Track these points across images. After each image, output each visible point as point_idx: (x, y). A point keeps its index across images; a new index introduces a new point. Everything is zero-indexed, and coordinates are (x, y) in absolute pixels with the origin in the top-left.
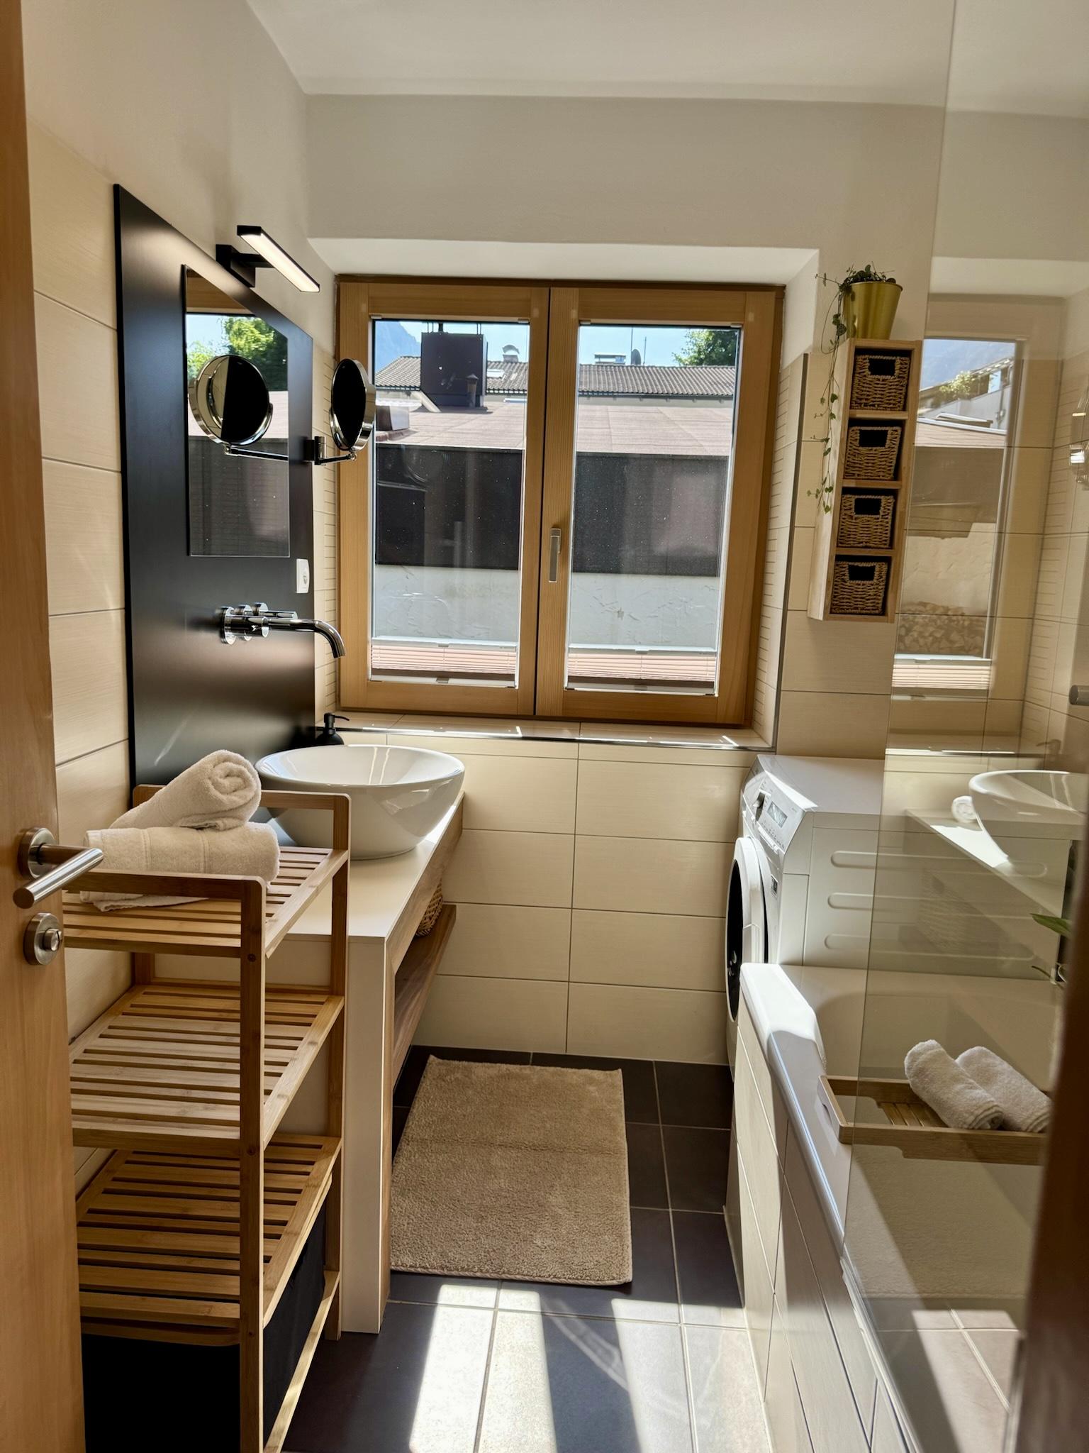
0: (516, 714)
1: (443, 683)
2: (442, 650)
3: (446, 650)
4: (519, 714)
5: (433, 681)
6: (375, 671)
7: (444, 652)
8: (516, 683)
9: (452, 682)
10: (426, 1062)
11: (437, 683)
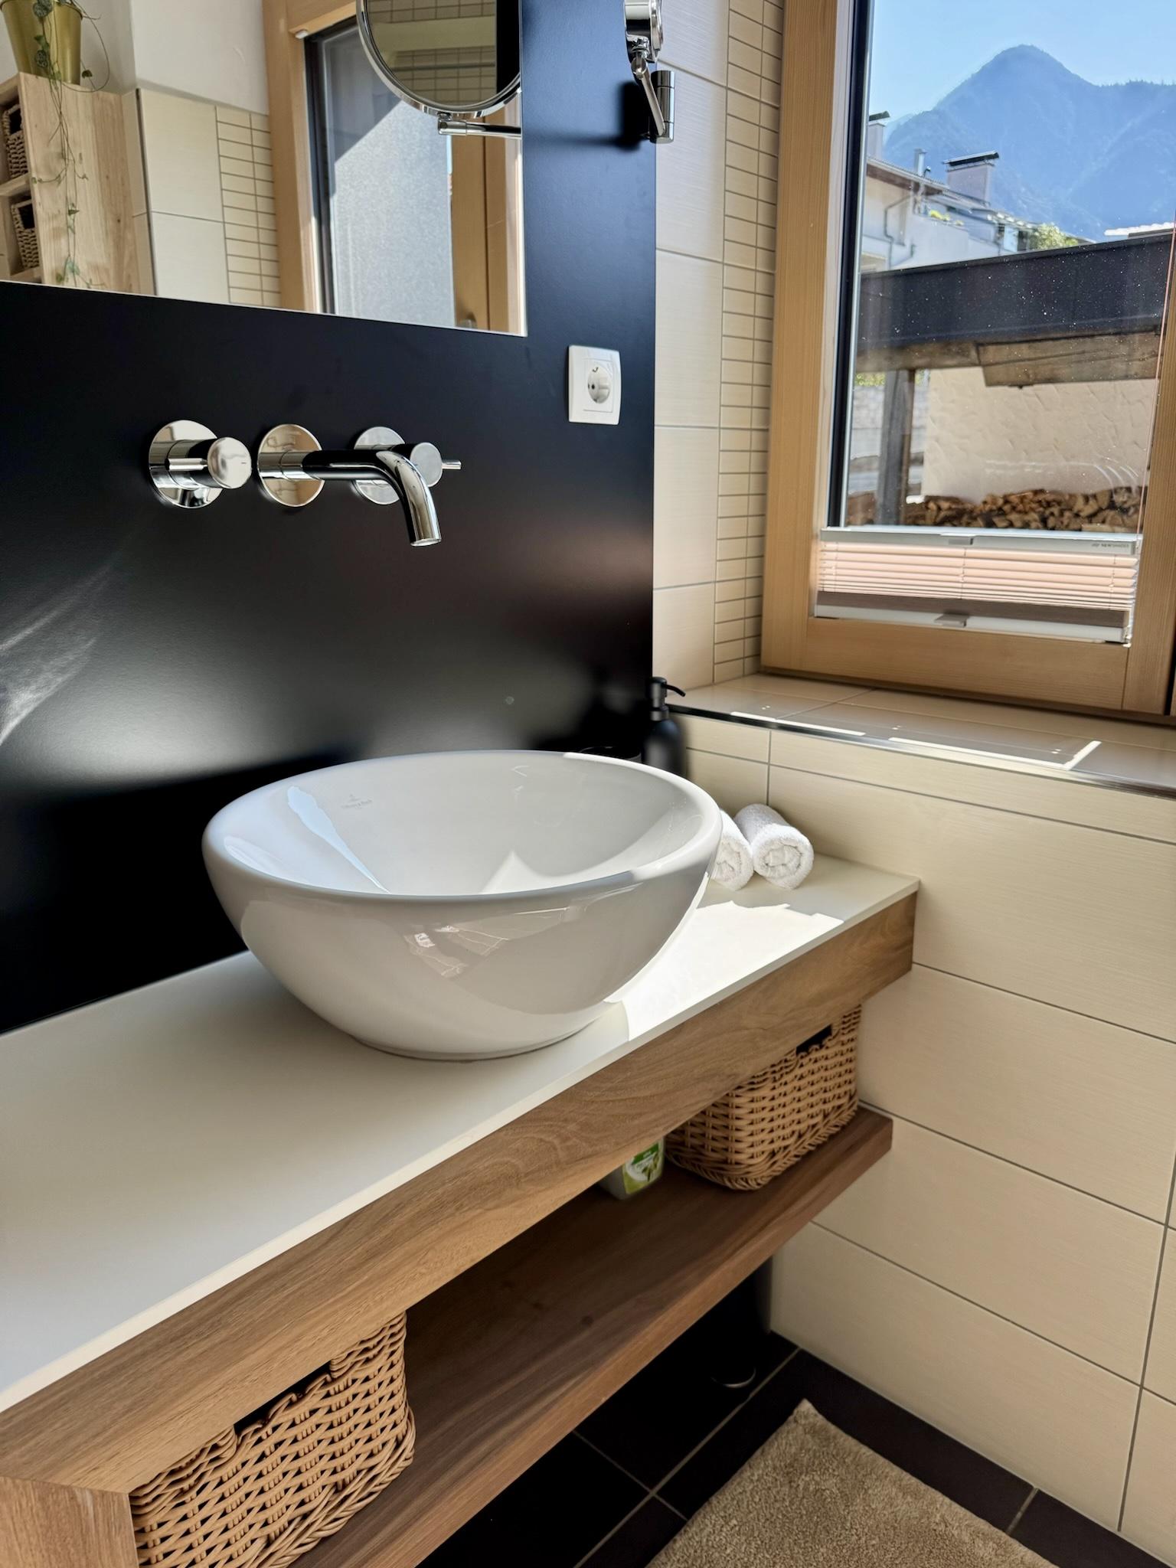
0: (1119, 708)
1: (953, 624)
2: (960, 551)
3: (971, 552)
4: (1126, 707)
5: (929, 620)
6: (827, 597)
7: (965, 557)
8: (1127, 633)
9: (976, 624)
10: (790, 1413)
11: (941, 625)
